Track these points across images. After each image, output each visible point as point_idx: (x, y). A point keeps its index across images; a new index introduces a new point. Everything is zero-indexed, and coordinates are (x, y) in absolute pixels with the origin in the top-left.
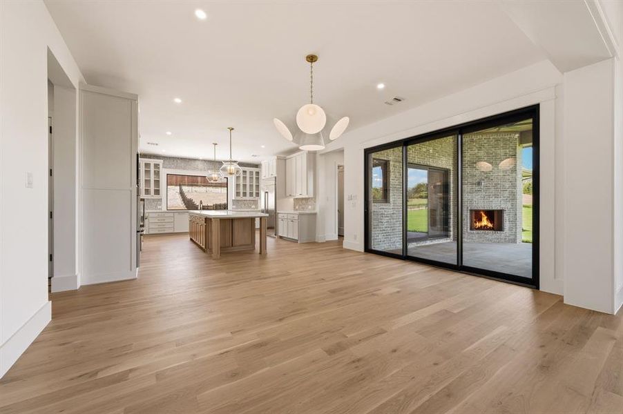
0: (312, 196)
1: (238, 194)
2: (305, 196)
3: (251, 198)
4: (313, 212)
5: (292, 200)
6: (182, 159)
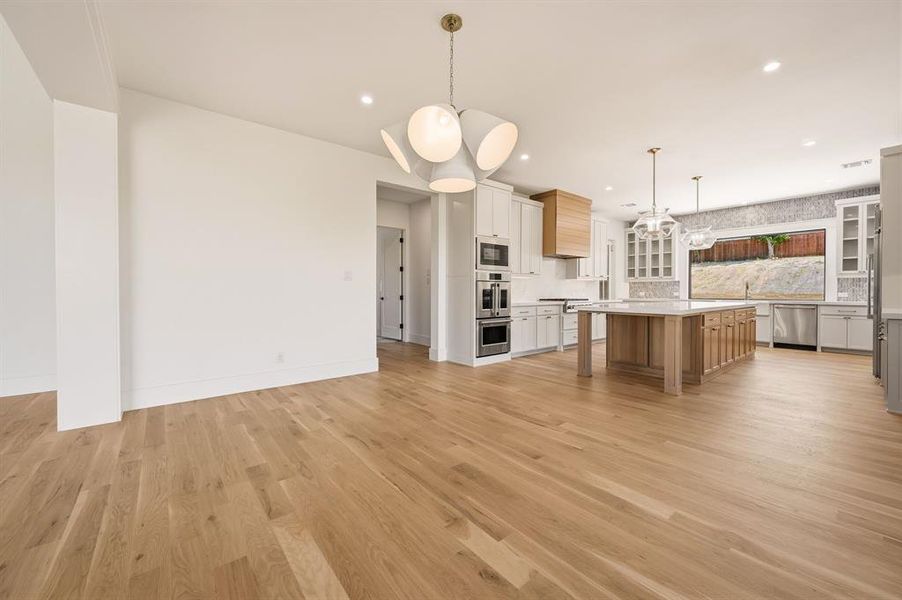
6: (712, 212)
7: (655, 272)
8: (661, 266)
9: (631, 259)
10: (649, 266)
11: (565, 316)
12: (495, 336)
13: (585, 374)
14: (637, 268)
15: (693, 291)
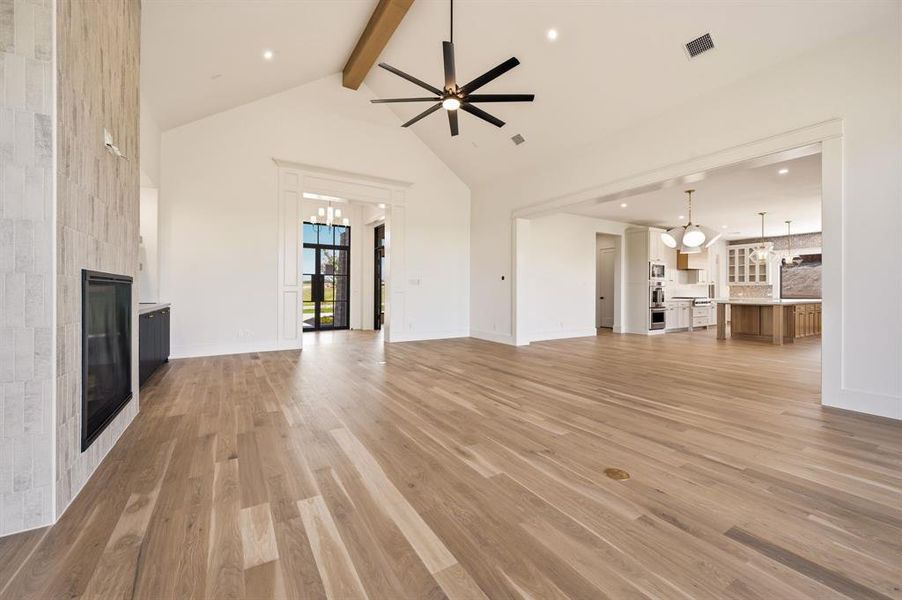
6: (799, 235)
7: (752, 278)
8: (757, 274)
9: (732, 269)
10: (747, 273)
11: (694, 309)
12: (658, 318)
13: (721, 338)
14: (737, 274)
15: (783, 293)
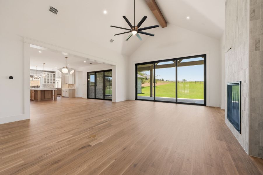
0: (74, 84)
1: (45, 82)
2: (71, 84)
3: (51, 84)
4: (74, 88)
5: (67, 85)
